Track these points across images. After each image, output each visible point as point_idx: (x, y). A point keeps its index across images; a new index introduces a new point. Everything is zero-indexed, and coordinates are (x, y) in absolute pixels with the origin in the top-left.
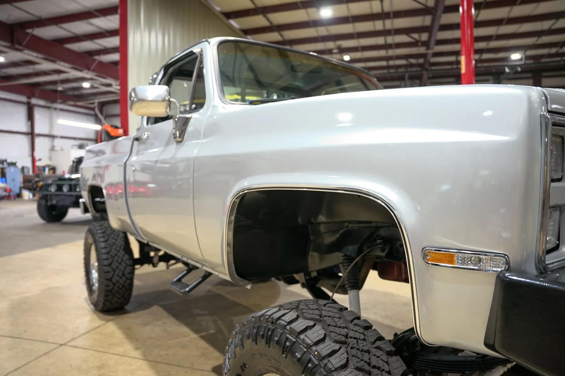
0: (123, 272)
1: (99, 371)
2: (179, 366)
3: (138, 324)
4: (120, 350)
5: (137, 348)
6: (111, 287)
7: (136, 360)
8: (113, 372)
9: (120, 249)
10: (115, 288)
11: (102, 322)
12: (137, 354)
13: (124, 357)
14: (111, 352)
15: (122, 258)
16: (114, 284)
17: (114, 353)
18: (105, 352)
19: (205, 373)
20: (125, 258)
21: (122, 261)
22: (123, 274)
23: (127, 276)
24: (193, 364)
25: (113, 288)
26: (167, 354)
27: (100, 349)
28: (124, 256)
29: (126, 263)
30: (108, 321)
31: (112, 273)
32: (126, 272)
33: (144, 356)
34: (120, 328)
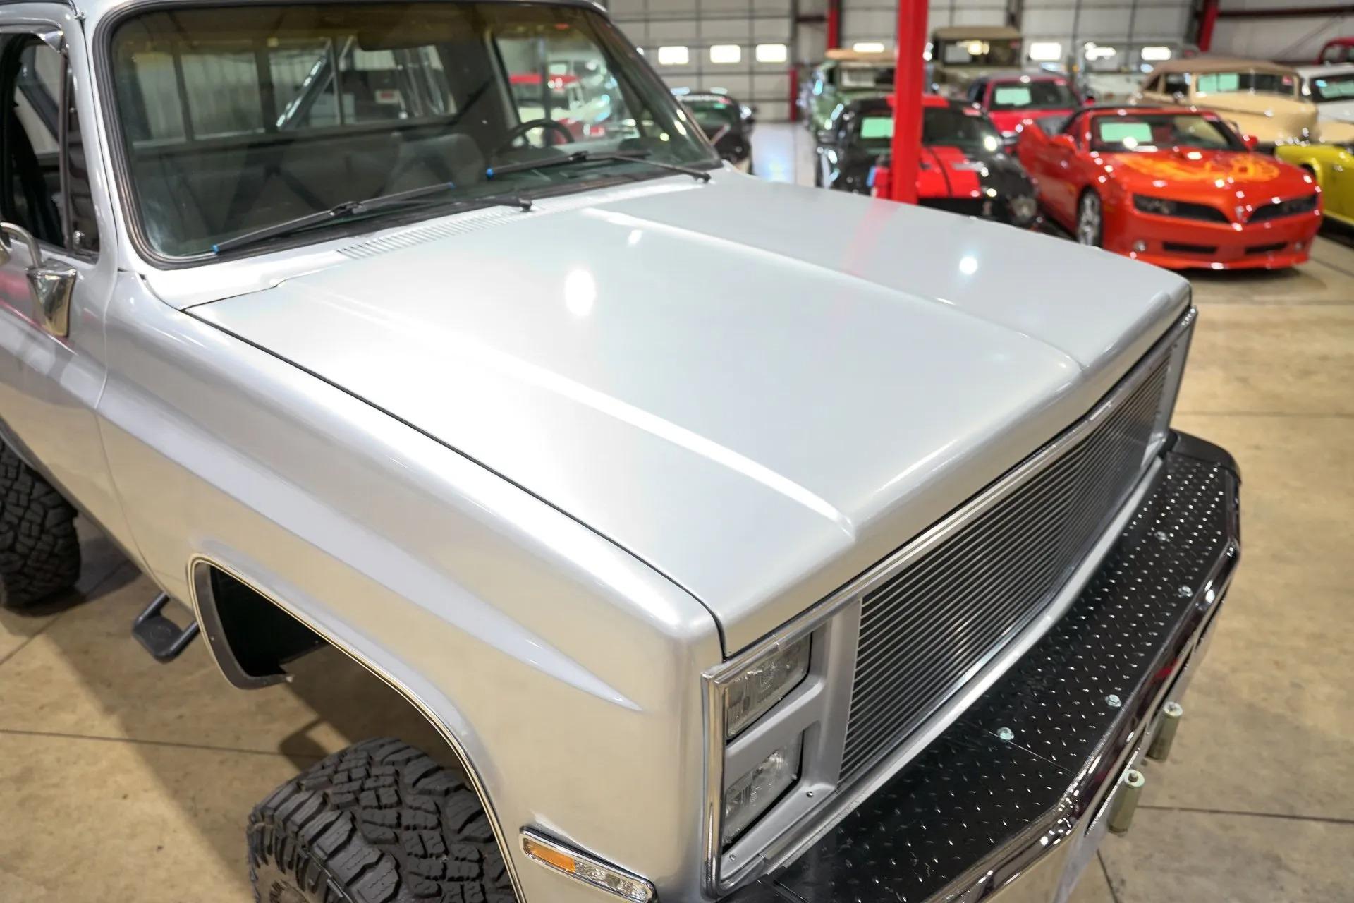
0: (42, 525)
1: (18, 790)
2: (208, 748)
3: (109, 634)
4: (67, 720)
5: (109, 710)
6: (20, 563)
7: (108, 743)
8: (56, 786)
9: (18, 474)
10: (29, 562)
11: (21, 639)
12: (109, 726)
13: (79, 741)
14: (47, 730)
15: (30, 494)
16: (25, 557)
17: (54, 730)
18: (30, 733)
19: (265, 758)
20: (36, 494)
21: (30, 501)
22: (43, 530)
23: (54, 530)
24: (238, 738)
25: (25, 565)
26: (181, 717)
27: (19, 726)
28: (33, 487)
29: (43, 504)
30: (33, 634)
31: (11, 534)
32: (48, 524)
33: (128, 730)
34: (65, 652)
